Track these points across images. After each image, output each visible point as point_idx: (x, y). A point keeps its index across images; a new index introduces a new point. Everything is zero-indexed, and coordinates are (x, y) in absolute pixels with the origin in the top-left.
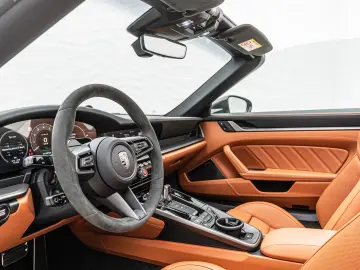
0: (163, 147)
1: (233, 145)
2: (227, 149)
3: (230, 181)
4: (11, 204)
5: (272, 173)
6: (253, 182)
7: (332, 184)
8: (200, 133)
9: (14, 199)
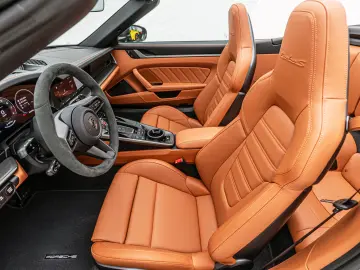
0: (98, 81)
1: (139, 68)
2: (136, 72)
3: (140, 94)
4: (13, 180)
5: (167, 86)
6: (156, 93)
7: (204, 90)
8: (113, 60)
9: (12, 176)
